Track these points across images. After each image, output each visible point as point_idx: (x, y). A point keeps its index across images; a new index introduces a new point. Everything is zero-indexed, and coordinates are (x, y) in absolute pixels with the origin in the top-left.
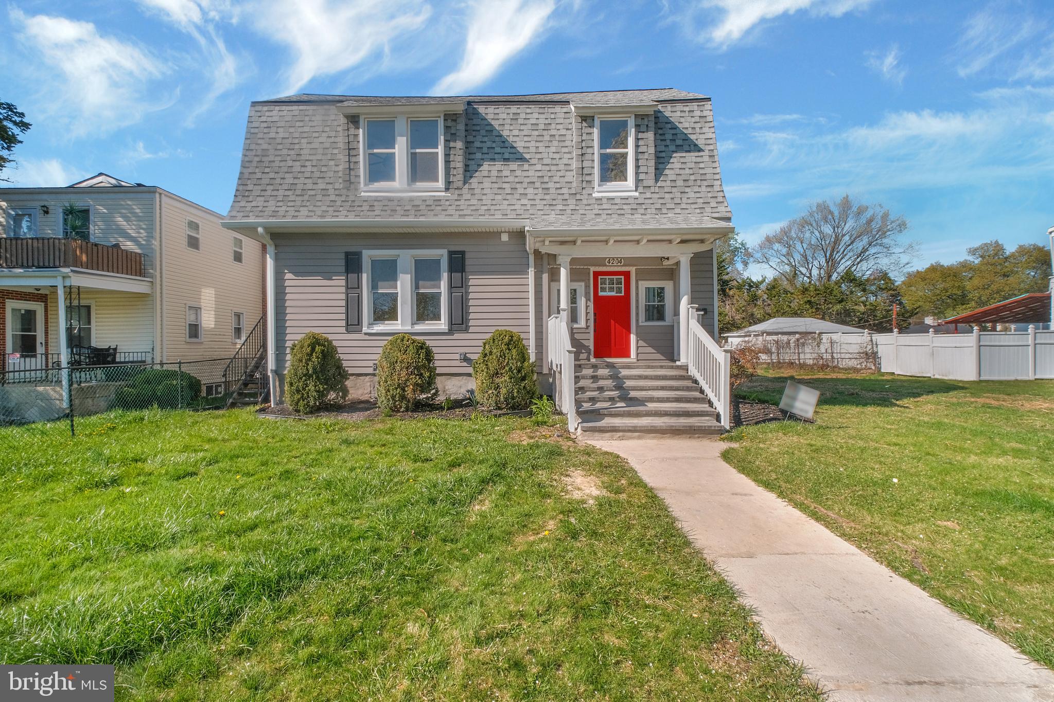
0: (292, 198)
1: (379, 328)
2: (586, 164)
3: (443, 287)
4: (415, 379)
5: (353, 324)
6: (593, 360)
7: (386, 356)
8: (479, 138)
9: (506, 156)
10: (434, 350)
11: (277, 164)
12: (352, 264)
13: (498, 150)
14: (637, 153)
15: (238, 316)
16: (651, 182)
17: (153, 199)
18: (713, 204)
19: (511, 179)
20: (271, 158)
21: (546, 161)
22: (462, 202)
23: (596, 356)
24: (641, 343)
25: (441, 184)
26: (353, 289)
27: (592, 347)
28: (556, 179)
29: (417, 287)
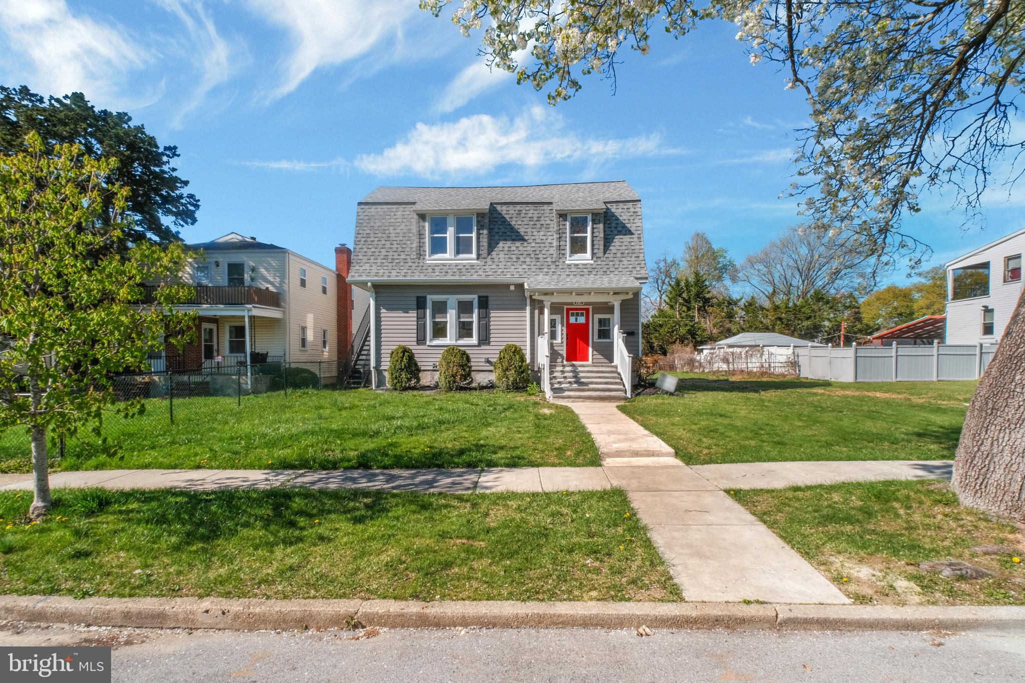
0: (386, 264)
1: (436, 342)
2: (562, 243)
3: (475, 317)
4: (461, 372)
5: (421, 340)
6: (565, 363)
7: (444, 358)
8: (497, 226)
9: (514, 237)
10: (471, 356)
11: (376, 243)
12: (421, 304)
13: (508, 234)
14: (593, 237)
15: (325, 332)
16: (601, 254)
17: (284, 257)
18: (638, 269)
19: (516, 252)
20: (372, 239)
21: (538, 241)
22: (487, 267)
23: (567, 360)
24: (595, 353)
25: (474, 255)
26: (421, 318)
27: (565, 355)
28: (544, 252)
29: (459, 317)
